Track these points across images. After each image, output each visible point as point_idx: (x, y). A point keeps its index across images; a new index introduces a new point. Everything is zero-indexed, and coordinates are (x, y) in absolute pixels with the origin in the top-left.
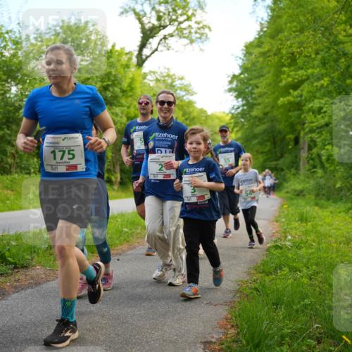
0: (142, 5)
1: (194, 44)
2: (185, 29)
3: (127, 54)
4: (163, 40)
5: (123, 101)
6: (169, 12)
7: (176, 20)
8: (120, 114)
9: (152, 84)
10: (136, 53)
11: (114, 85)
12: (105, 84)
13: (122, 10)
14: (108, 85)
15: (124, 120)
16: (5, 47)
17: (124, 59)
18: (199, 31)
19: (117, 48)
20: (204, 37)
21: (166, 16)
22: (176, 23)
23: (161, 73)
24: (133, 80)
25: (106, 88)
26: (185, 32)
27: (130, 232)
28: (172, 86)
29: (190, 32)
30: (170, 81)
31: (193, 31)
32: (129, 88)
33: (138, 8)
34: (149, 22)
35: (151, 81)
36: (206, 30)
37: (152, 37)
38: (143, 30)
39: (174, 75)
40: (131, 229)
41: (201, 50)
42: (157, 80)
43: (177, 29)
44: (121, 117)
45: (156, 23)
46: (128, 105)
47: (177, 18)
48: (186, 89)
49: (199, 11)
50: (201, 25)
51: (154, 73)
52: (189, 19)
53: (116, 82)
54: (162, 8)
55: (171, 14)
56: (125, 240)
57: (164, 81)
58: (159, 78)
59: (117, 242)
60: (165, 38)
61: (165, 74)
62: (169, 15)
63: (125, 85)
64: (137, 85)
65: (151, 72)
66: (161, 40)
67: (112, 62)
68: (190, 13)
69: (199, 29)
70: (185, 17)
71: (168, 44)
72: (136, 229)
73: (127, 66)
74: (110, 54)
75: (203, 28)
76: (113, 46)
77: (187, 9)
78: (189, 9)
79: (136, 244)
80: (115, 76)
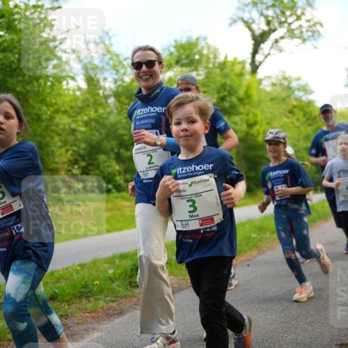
0: (250, 12)
1: (307, 43)
2: (296, 29)
3: (240, 63)
4: (275, 44)
5: (241, 109)
6: (278, 15)
7: (286, 22)
8: (239, 122)
9: (268, 89)
10: (249, 60)
11: (230, 94)
12: (222, 95)
13: (230, 21)
14: (225, 96)
15: (244, 127)
16: (124, 74)
17: (238, 68)
18: (310, 29)
19: (230, 59)
20: (316, 34)
21: (275, 20)
22: (286, 25)
23: (277, 76)
24: (248, 87)
25: (223, 99)
26: (296, 32)
27: (258, 237)
28: (289, 88)
29: (302, 32)
30: (286, 83)
31: (304, 30)
32: (245, 97)
33: (246, 16)
34: (259, 28)
35: (267, 86)
36: (318, 27)
37: (263, 42)
38: (254, 38)
39: (290, 77)
40: (259, 235)
41: (315, 48)
42: (274, 85)
43: (288, 31)
44: (241, 125)
45: (266, 28)
46: (246, 112)
47: (286, 19)
48: (304, 89)
49: (308, 9)
50: (312, 23)
51: (269, 77)
52: (298, 18)
53: (232, 92)
54: (270, 13)
55: (280, 17)
56: (254, 245)
57: (281, 84)
58: (275, 82)
59: (246, 248)
60: (276, 41)
61: (281, 78)
62: (278, 17)
63: (241, 93)
64: (254, 92)
65: (265, 77)
66: (273, 44)
67: (226, 74)
68: (299, 12)
69: (310, 26)
70: (294, 17)
71: (280, 47)
72: (265, 234)
73: (241, 75)
74: (223, 66)
75: (314, 25)
76: (226, 58)
77: (295, 9)
78: (297, 8)
79: (266, 249)
80: (231, 86)
